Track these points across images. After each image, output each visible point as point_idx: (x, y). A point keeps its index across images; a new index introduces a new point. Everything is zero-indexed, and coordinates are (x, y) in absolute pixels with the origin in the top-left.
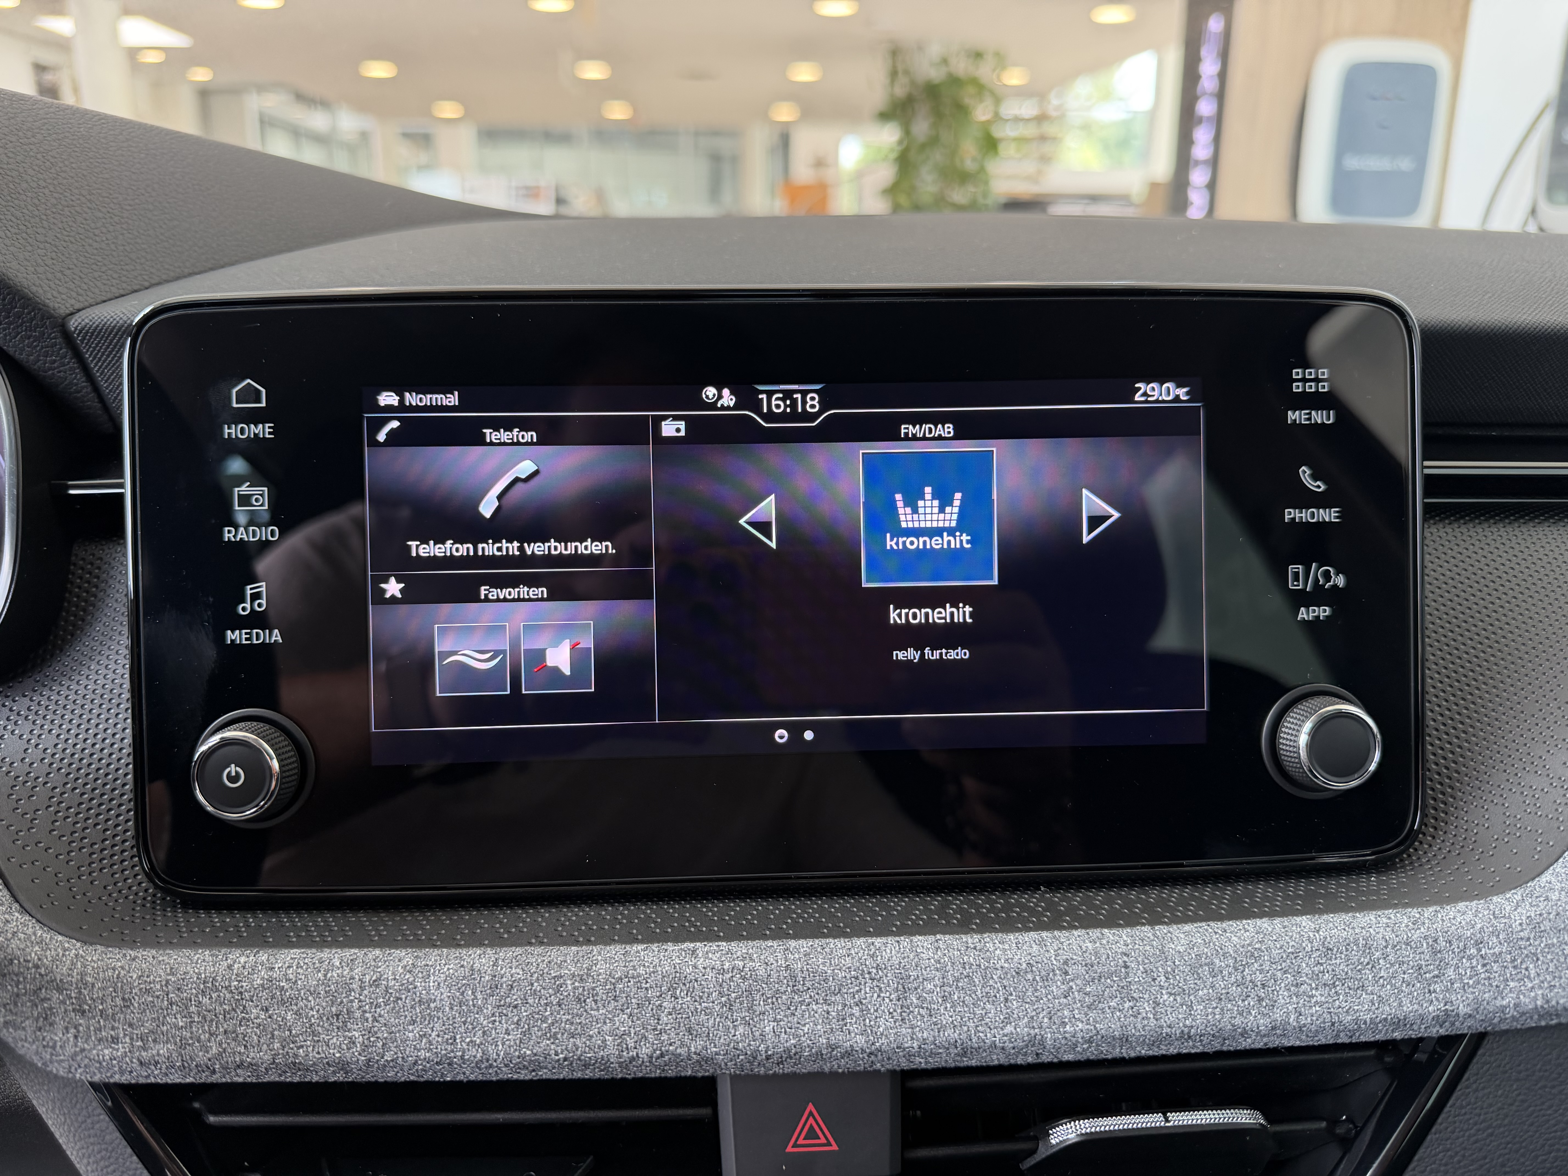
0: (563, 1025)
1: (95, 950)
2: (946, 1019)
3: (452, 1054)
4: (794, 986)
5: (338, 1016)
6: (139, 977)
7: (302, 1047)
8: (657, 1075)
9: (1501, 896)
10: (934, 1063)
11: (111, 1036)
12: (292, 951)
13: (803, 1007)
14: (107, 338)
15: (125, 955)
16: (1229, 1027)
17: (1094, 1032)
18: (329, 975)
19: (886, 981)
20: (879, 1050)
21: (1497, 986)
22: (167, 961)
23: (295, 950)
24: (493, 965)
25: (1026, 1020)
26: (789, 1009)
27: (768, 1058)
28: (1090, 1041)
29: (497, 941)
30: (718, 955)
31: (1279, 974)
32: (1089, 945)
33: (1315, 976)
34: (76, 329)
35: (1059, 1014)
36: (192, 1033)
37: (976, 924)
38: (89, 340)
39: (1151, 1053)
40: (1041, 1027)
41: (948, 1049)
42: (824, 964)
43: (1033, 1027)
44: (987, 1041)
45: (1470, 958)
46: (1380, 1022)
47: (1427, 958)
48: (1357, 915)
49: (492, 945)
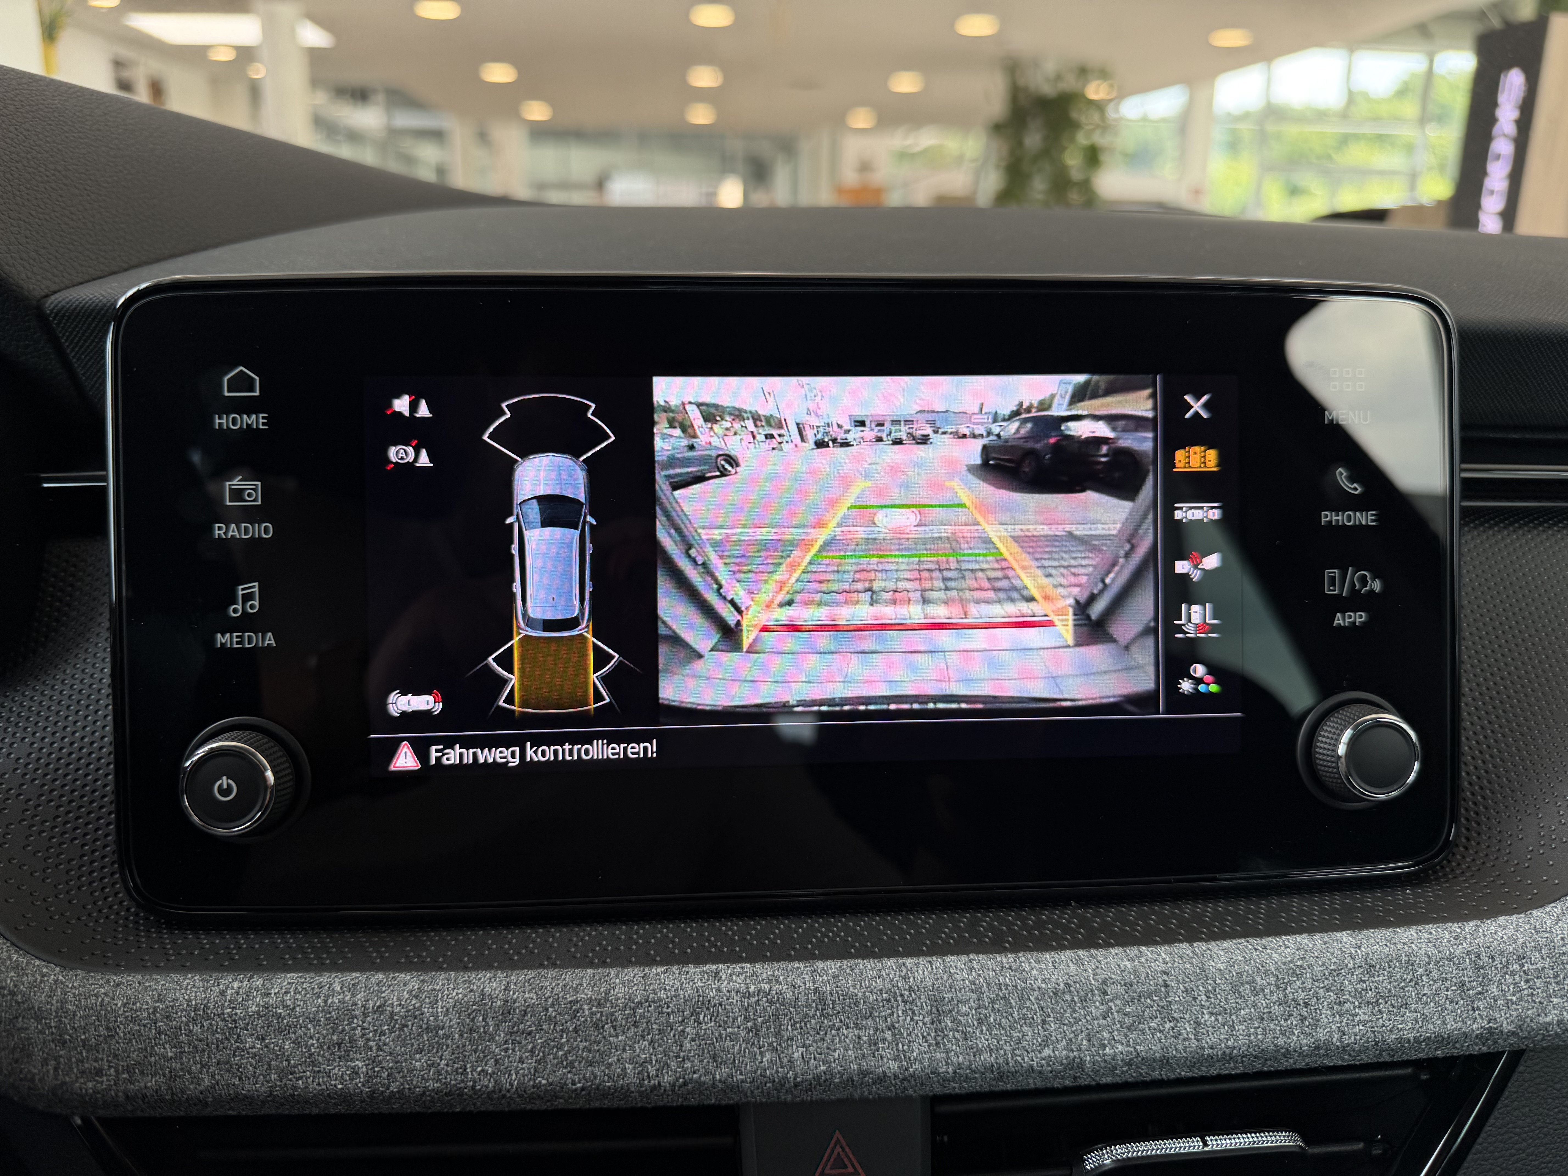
0: (580, 1052)
1: (76, 976)
2: (982, 1043)
3: (462, 1085)
4: (822, 1010)
5: (339, 1045)
6: (124, 1005)
7: (301, 1078)
8: (679, 1104)
9: (1541, 910)
10: (968, 1087)
11: (95, 1068)
12: (288, 975)
13: (833, 1032)
14: (85, 322)
15: (108, 981)
16: (1272, 1046)
17: (1135, 1054)
18: (330, 1001)
19: (919, 1004)
20: (912, 1076)
21: (1540, 1002)
22: (154, 987)
23: (292, 975)
24: (505, 990)
25: (1064, 1042)
26: (818, 1034)
27: (796, 1085)
28: (1129, 1064)
29: (509, 964)
30: (743, 978)
31: (1321, 991)
32: (1127, 963)
33: (1358, 994)
34: (52, 311)
35: (1098, 1035)
36: (182, 1064)
37: (1008, 942)
38: (65, 324)
39: (1190, 1074)
40: (1080, 1050)
41: (983, 1074)
42: (854, 986)
43: (1072, 1050)
44: (1024, 1065)
45: (1513, 974)
46: (1424, 1040)
47: (1470, 974)
48: (1398, 930)
49: (502, 968)
